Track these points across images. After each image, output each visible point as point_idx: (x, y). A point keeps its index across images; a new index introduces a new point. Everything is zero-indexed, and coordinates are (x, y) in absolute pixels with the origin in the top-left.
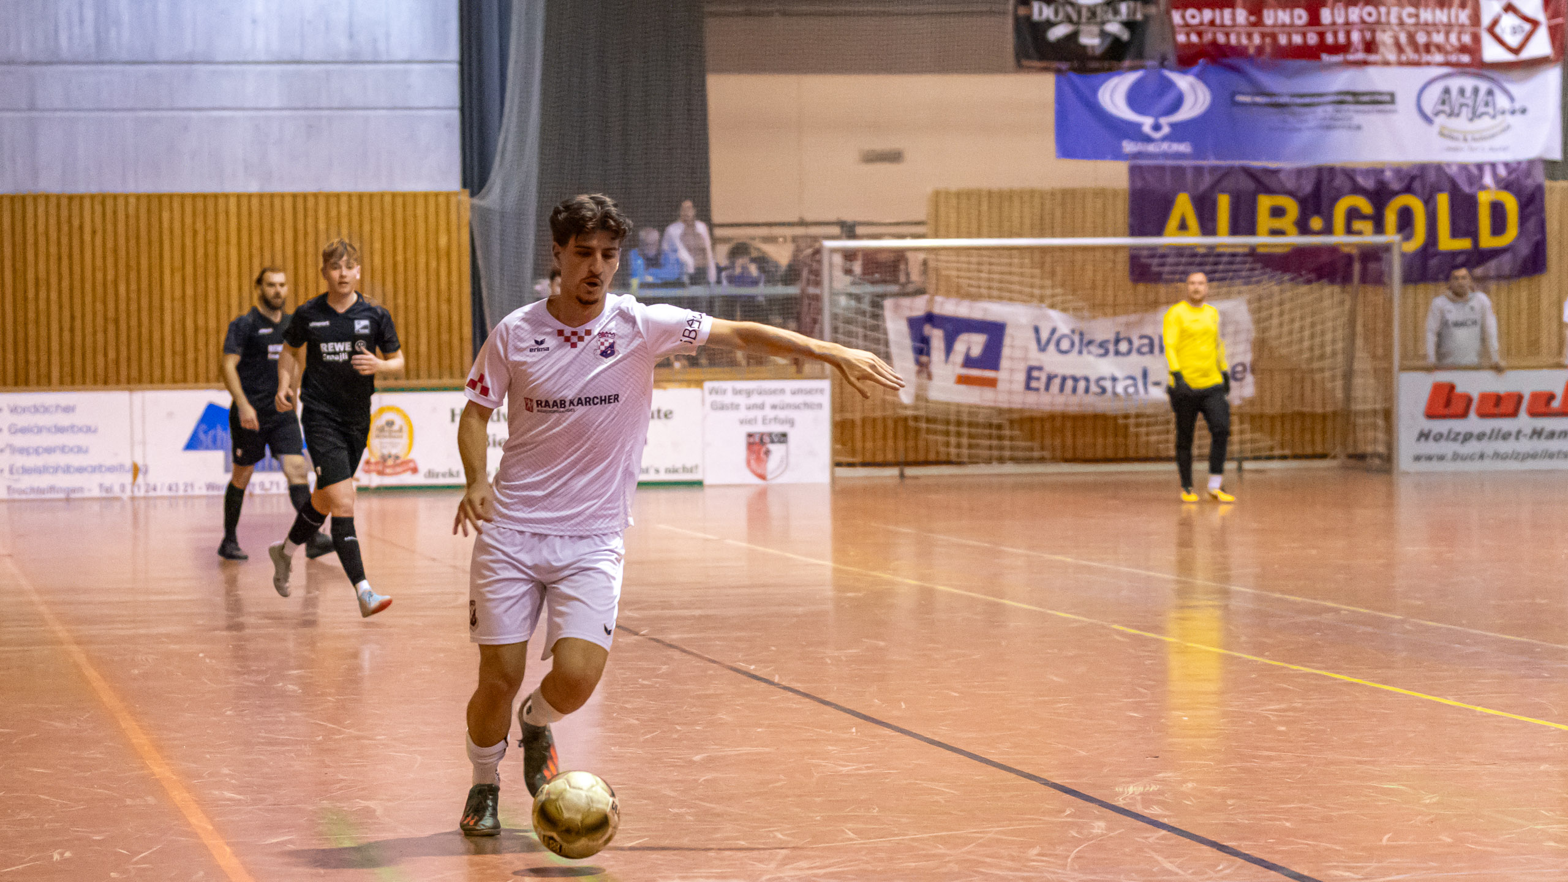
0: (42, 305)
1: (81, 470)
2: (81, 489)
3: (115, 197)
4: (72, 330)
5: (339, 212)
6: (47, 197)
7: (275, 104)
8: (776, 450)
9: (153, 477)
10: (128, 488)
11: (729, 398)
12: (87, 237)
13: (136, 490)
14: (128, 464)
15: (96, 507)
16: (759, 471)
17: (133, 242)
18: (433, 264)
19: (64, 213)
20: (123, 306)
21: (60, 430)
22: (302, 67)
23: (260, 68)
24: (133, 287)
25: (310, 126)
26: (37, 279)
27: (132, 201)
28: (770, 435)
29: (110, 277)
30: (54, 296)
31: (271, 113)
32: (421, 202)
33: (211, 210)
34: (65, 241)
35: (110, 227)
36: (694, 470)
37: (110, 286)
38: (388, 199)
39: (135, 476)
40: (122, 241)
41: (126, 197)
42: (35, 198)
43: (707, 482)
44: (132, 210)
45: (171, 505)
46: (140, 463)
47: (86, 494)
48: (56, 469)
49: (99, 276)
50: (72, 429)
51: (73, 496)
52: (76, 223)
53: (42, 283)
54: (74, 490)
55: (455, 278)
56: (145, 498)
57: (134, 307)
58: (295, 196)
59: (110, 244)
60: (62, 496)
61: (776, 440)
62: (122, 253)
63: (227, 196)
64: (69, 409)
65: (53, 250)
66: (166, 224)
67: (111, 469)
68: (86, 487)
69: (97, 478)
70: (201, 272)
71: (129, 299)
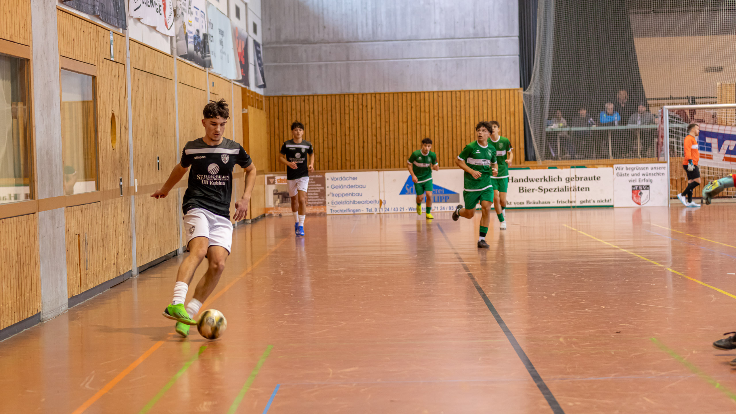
0: (352, 138)
1: (359, 202)
2: (359, 210)
3: (380, 94)
4: (363, 147)
5: (469, 98)
6: (353, 95)
7: (444, 55)
8: (645, 192)
9: (387, 206)
10: (378, 210)
11: (624, 171)
12: (369, 110)
13: (381, 210)
14: (378, 200)
15: (365, 217)
16: (637, 201)
17: (387, 112)
18: (508, 118)
19: (360, 101)
20: (383, 138)
21: (351, 187)
22: (454, 40)
23: (438, 41)
24: (387, 129)
25: (458, 64)
26: (350, 127)
27: (387, 95)
28: (642, 186)
29: (378, 125)
30: (356, 133)
31: (442, 59)
32: (503, 93)
33: (418, 99)
34: (360, 112)
35: (378, 107)
36: (610, 201)
37: (378, 130)
38: (489, 92)
39: (381, 205)
40: (383, 111)
41: (385, 94)
42: (349, 95)
43: (615, 206)
44: (387, 100)
45: (395, 217)
46: (383, 200)
47: (362, 212)
48: (350, 202)
49: (374, 126)
50: (356, 186)
51: (356, 213)
52: (365, 104)
53: (352, 129)
54: (357, 211)
55: (517, 123)
56: (384, 213)
57: (387, 137)
58: (451, 92)
59: (378, 113)
60: (352, 213)
61: (645, 188)
62: (383, 116)
63: (424, 92)
64: (354, 179)
65: (356, 115)
66: (400, 104)
67: (371, 202)
68: (361, 209)
69: (366, 206)
70: (414, 123)
71: (386, 134)
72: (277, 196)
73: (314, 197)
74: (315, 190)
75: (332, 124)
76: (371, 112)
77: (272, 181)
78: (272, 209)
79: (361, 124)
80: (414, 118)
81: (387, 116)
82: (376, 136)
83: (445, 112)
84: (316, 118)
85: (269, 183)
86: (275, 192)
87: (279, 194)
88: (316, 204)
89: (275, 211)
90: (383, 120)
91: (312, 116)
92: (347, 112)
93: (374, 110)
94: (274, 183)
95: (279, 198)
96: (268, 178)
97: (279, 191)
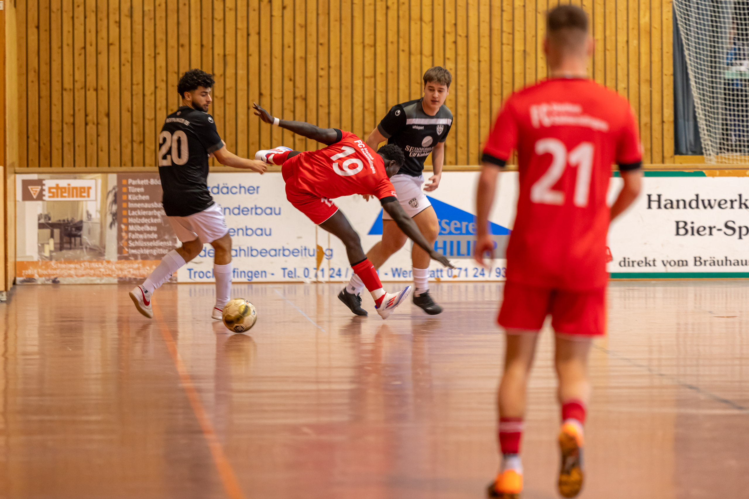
0: (230, 83)
1: (263, 253)
2: (264, 273)
10: (312, 273)
12: (277, 12)
13: (320, 273)
14: (312, 247)
15: (278, 291)
18: (634, 43)
20: (312, 85)
21: (243, 211)
24: (323, 63)
29: (300, 53)
30: (242, 72)
34: (254, 15)
37: (299, 64)
39: (319, 261)
40: (312, 16)
46: (325, 248)
47: (270, 278)
48: (238, 252)
49: (289, 52)
50: (255, 210)
51: (255, 280)
53: (230, 60)
54: (256, 273)
55: (656, 58)
56: (329, 283)
57: (323, 84)
59: (300, 20)
60: (245, 280)
62: (312, 29)
64: (252, 190)
65: (242, 25)
67: (294, 253)
68: (269, 271)
69: (280, 261)
70: (392, 48)
71: (318, 76)
72: (47, 231)
73: (146, 236)
74: (147, 217)
75: (180, 45)
76: (283, 16)
77: (34, 190)
78: (34, 264)
79: (254, 49)
80: (392, 37)
81: (323, 29)
82: (293, 80)
83: (473, 21)
84: (138, 27)
85: (27, 196)
86: (42, 221)
87: (53, 226)
88: (151, 255)
89: (41, 271)
90: (312, 39)
91: (126, 22)
92: (219, 15)
93: (288, 13)
94: (40, 197)
95: (52, 236)
96: (26, 184)
97: (53, 220)
